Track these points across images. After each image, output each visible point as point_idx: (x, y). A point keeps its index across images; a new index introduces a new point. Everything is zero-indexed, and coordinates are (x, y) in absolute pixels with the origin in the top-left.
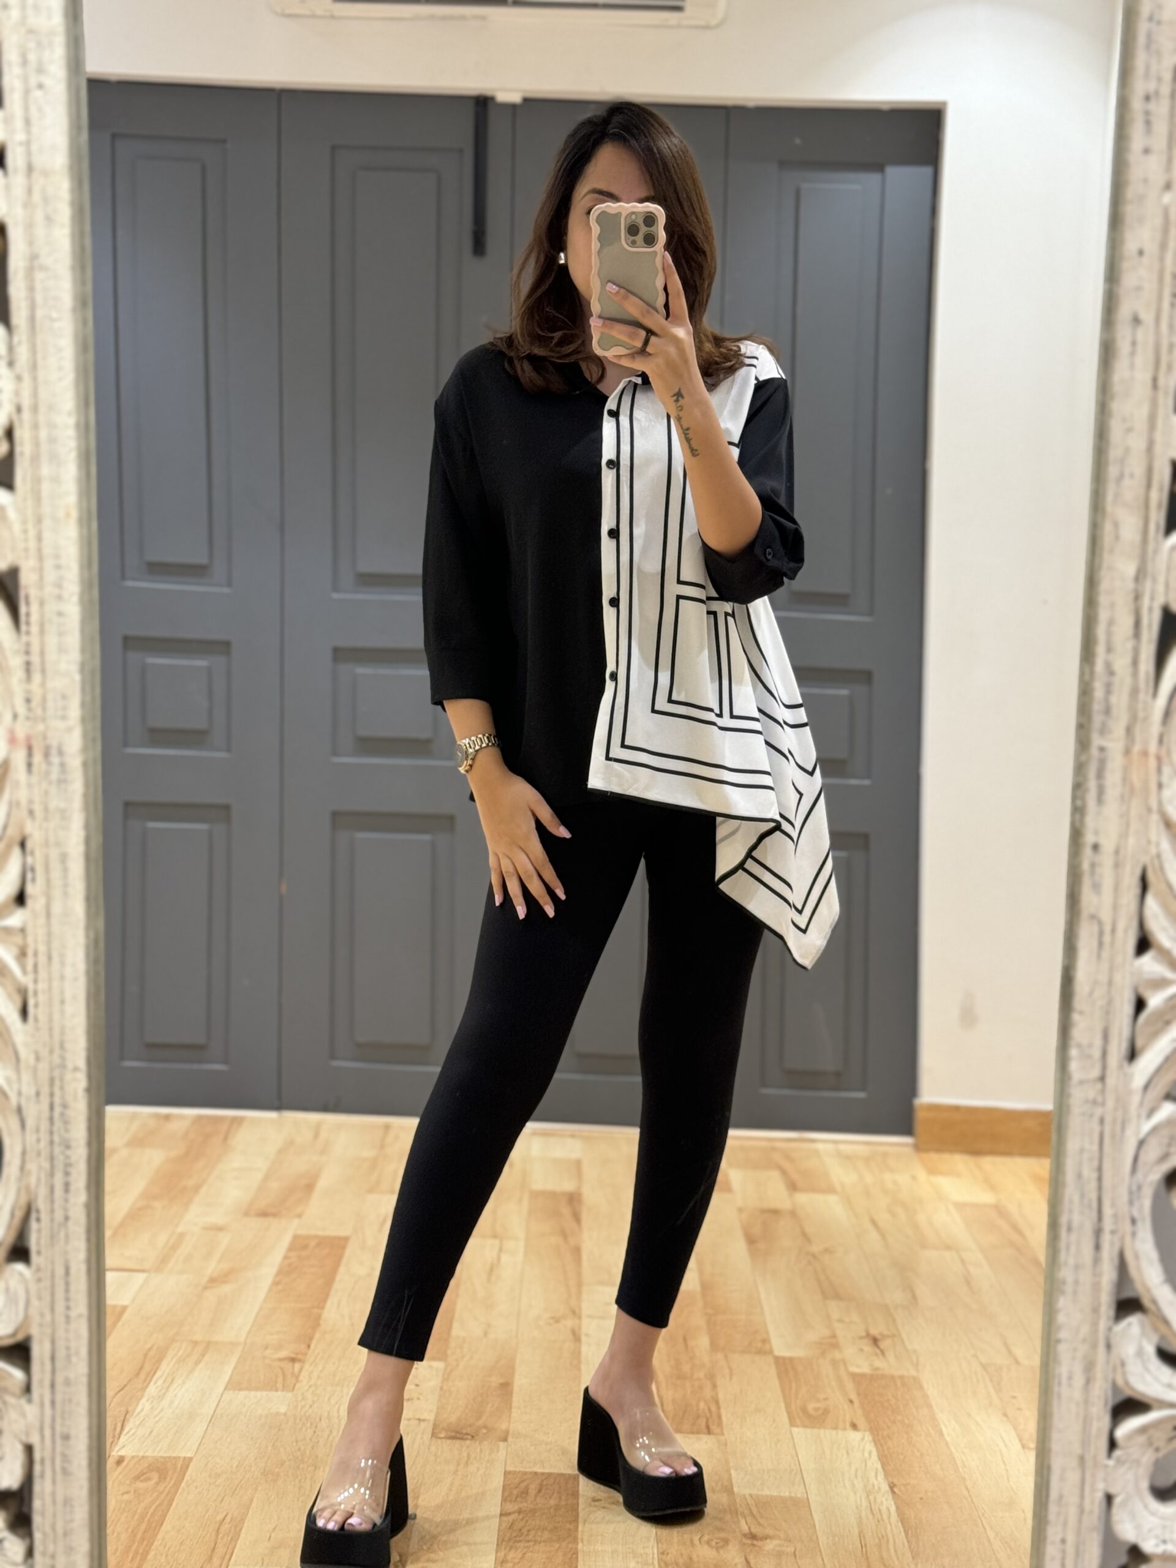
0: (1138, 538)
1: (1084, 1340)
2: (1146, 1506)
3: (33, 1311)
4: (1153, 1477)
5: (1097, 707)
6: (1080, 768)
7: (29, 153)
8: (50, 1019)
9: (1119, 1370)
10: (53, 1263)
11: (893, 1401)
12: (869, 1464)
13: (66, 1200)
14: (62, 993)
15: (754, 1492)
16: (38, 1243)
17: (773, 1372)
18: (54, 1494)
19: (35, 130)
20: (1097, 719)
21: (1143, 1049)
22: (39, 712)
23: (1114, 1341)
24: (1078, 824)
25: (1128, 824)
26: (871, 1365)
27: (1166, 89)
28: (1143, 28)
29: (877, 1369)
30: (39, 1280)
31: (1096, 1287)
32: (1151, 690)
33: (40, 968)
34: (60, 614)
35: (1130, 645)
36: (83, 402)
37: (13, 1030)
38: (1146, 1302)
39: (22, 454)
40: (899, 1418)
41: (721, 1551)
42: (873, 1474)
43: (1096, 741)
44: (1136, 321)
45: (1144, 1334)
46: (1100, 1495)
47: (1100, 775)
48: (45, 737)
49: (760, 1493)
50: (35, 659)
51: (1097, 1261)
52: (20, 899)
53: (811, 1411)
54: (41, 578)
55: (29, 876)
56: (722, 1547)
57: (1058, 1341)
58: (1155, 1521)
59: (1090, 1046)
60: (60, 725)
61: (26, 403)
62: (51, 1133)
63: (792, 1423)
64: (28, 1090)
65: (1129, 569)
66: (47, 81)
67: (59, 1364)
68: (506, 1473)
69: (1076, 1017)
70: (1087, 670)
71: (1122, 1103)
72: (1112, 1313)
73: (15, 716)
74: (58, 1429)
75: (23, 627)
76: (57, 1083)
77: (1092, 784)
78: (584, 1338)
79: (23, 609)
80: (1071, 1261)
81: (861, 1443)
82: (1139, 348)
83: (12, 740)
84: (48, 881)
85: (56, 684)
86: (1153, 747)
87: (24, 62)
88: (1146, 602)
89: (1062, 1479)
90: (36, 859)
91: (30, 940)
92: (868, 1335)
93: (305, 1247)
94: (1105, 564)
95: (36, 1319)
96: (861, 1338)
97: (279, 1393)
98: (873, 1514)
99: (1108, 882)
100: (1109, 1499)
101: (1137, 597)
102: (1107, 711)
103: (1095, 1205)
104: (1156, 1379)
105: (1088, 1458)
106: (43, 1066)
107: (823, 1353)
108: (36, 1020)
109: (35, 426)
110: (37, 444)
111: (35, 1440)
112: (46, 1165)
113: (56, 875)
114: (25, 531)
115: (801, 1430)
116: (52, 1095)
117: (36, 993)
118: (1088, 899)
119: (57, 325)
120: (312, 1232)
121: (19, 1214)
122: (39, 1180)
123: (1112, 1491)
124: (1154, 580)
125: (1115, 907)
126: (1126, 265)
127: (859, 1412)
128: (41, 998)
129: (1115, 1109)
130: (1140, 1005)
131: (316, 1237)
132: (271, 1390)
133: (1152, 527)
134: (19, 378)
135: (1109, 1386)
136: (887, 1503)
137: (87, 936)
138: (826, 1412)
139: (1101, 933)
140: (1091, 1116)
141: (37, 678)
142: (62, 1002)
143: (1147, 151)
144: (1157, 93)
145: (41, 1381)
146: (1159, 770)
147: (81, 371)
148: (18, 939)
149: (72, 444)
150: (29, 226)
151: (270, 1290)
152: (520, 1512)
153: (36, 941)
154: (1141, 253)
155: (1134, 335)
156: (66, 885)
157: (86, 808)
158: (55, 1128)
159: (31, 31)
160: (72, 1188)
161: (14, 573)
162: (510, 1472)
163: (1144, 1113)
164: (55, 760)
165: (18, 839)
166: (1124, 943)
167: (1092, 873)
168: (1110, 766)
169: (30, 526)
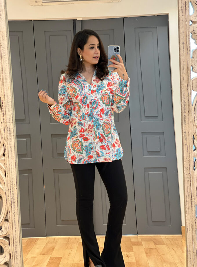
0: (187, 79)
5: (183, 108)
8: (10, 176)
10: (12, 220)
13: (14, 209)
14: (12, 171)
16: (10, 217)
20: (183, 110)
22: (5, 122)
25: (190, 128)
27: (184, 5)
30: (10, 224)
33: (8, 167)
34: (8, 105)
35: (187, 97)
37: (4, 178)
43: (183, 114)
44: (183, 43)
47: (185, 120)
48: (7, 126)
50: (4, 113)
51: (192, 207)
52: (4, 155)
54: (5, 99)
55: (5, 151)
59: (187, 168)
60: (9, 124)
64: (7, 189)
65: (186, 84)
69: (184, 163)
70: (181, 103)
73: (1, 123)
74: (15, 251)
75: (2, 108)
76: (12, 187)
77: (183, 121)
79: (2, 105)
82: (184, 48)
84: (8, 151)
85: (8, 117)
86: (193, 114)
88: (189, 90)
90: (6, 147)
91: (6, 162)
93: (53, 259)
94: (182, 84)
95: (10, 231)
99: (187, 138)
101: (188, 89)
102: (185, 109)
108: (7, 176)
111: (11, 252)
112: (10, 203)
113: (10, 150)
116: (11, 190)
117: (7, 171)
118: (185, 142)
120: (54, 257)
121: (6, 212)
122: (9, 205)
124: (190, 86)
125: (189, 142)
126: (180, 34)
129: (193, 179)
133: (189, 77)
139: (187, 147)
140: (189, 180)
141: (5, 116)
142: (12, 173)
143: (182, 16)
145: (11, 242)
146: (194, 118)
148: (4, 162)
154: (183, 32)
155: (183, 46)
156: (11, 152)
158: (12, 196)
164: (9, 130)
165: (3, 144)
166: (191, 149)
167: (185, 137)
168: (186, 118)
169: (2, 90)
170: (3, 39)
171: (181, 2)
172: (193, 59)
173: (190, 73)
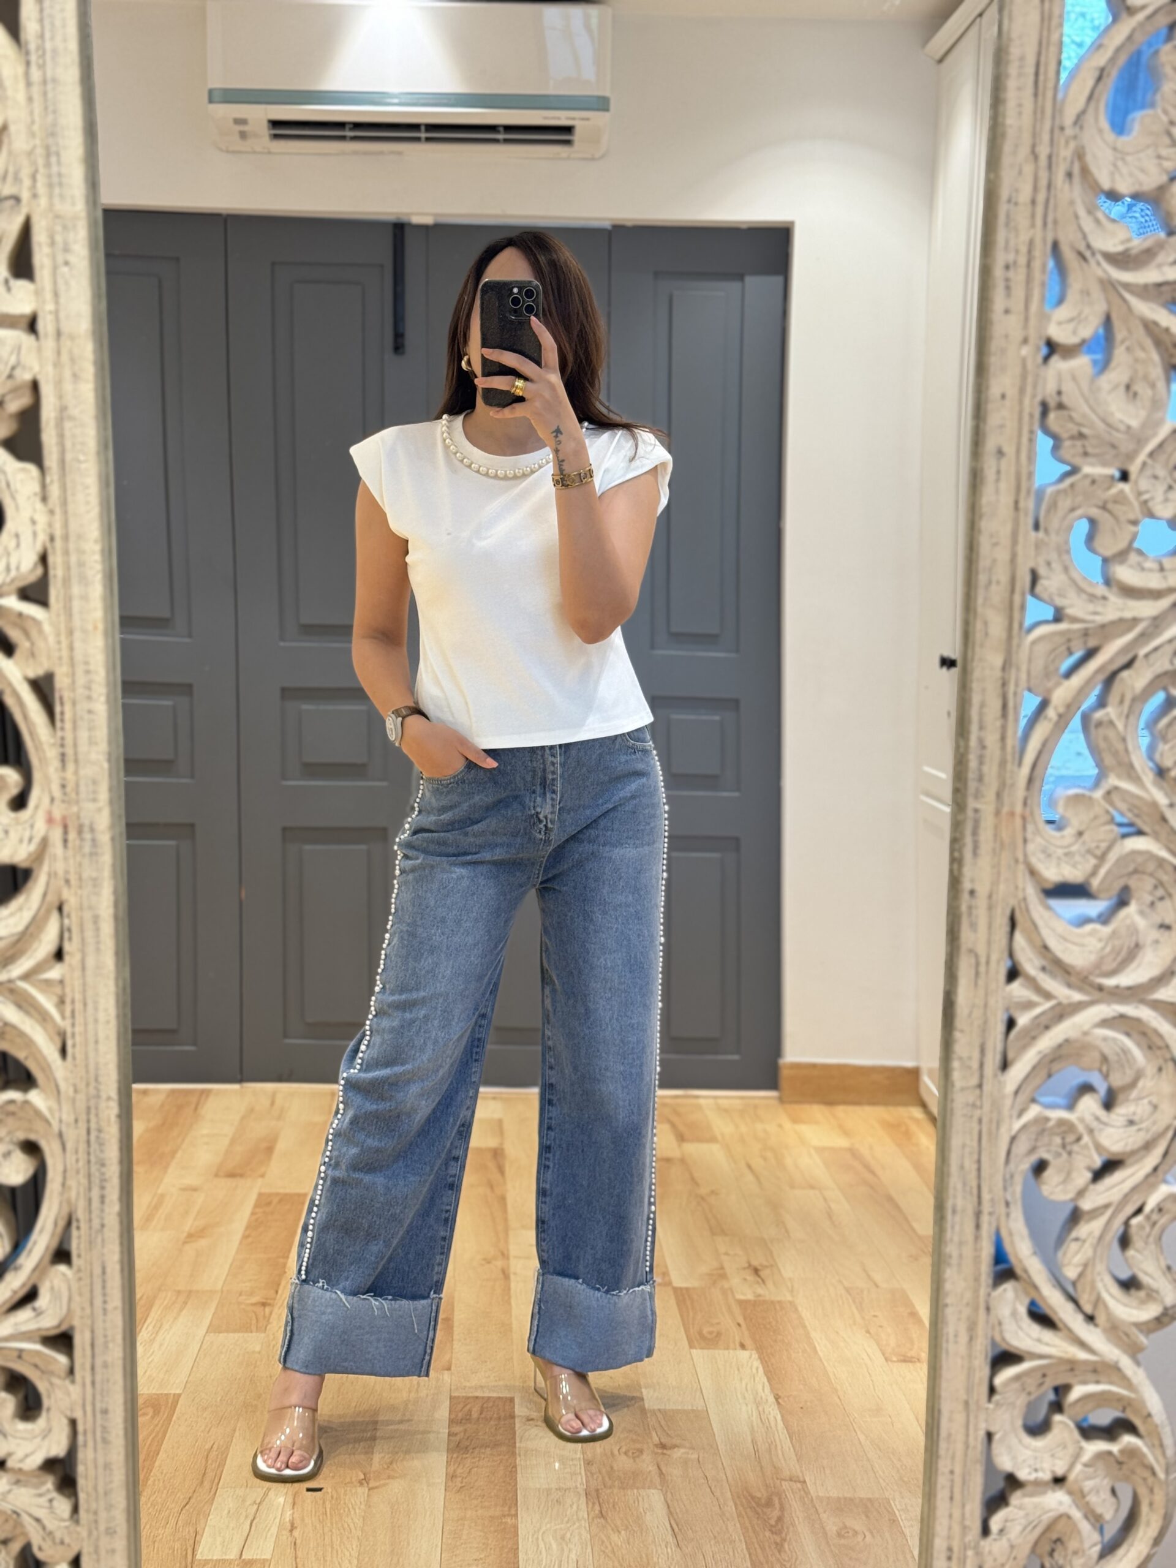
0: (1004, 635)
1: (968, 1304)
2: (1020, 1441)
3: (73, 1306)
4: (1026, 1418)
5: (972, 775)
6: (957, 825)
7: (57, 320)
8: (87, 1058)
9: (997, 1328)
10: (91, 1264)
11: (774, 1323)
12: (757, 1379)
13: (102, 1211)
14: (96, 1034)
15: (662, 1407)
16: (78, 1248)
17: (673, 1302)
18: (95, 1460)
19: (62, 300)
20: (972, 785)
21: (1014, 1060)
22: (73, 795)
23: (992, 1304)
24: (956, 872)
25: (999, 873)
26: (754, 1293)
27: (1022, 260)
28: (1003, 209)
29: (760, 1295)
30: (80, 1279)
31: (977, 1260)
32: (1017, 762)
33: (77, 1014)
34: (90, 712)
35: (998, 723)
36: (106, 531)
37: (53, 1067)
38: (1018, 1271)
39: (55, 576)
40: (780, 1337)
41: (637, 1460)
42: (760, 1390)
43: (972, 804)
44: (1000, 453)
45: (1017, 1297)
46: (982, 1434)
47: (975, 833)
48: (78, 818)
49: (668, 1407)
50: (69, 751)
51: (977, 1238)
52: (59, 955)
53: (709, 1336)
54: (73, 682)
55: (66, 935)
56: (638, 1456)
57: (946, 1305)
58: (1029, 1453)
59: (970, 1058)
60: (91, 806)
61: (58, 533)
62: (89, 1154)
63: (691, 1346)
64: (67, 1116)
65: (998, 660)
66: (72, 259)
67: (97, 1350)
68: (451, 1398)
69: (957, 1035)
70: (962, 743)
71: (996, 1105)
72: (990, 1281)
73: (52, 800)
74: (98, 1405)
75: (58, 724)
76: (93, 1111)
77: (968, 840)
78: (512, 1277)
79: (58, 709)
80: (956, 1239)
81: (749, 1359)
82: (1003, 476)
83: (50, 820)
84: (83, 940)
85: (87, 771)
86: (1019, 809)
87: (53, 243)
88: (1011, 688)
89: (951, 1420)
90: (73, 921)
91: (68, 990)
92: (750, 1265)
93: (269, 1204)
94: (977, 657)
95: (78, 1312)
96: (744, 1269)
97: (254, 1334)
98: (763, 1424)
99: (982, 922)
100: (989, 1436)
101: (1004, 684)
102: (980, 779)
103: (975, 1191)
104: (1029, 1336)
105: (971, 1402)
106: (81, 1097)
107: (714, 1283)
108: (74, 1058)
109: (66, 553)
110: (67, 567)
111: (78, 1414)
112: (84, 1181)
113: (89, 934)
114: (59, 642)
115: (699, 1351)
116: (88, 1121)
117: (73, 1035)
118: (966, 936)
119: (83, 466)
120: (273, 1190)
121: (62, 1223)
122: (78, 1194)
123: (992, 1429)
124: (1018, 669)
125: (989, 943)
126: (990, 406)
127: (746, 1333)
128: (78, 1039)
129: (991, 1112)
130: (1011, 1024)
131: (277, 1194)
132: (246, 1331)
133: (1016, 625)
134: (52, 512)
135: (989, 1341)
136: (773, 1412)
137: (117, 985)
138: (719, 1334)
139: (977, 964)
140: (971, 1117)
141: (71, 767)
142: (97, 1042)
143: (1007, 311)
144: (1015, 263)
145: (83, 1365)
146: (1024, 828)
147: (104, 504)
148: (58, 990)
149: (99, 567)
150: (59, 383)
151: (241, 1243)
152: (465, 1431)
153: (73, 990)
154: (1003, 396)
155: (998, 465)
156: (98, 943)
157: (114, 877)
158: (92, 1150)
159: (57, 217)
160: (107, 1200)
161: (49, 677)
162: (455, 1397)
163: (1015, 1113)
164: (88, 836)
165: (57, 904)
166: (997, 972)
167: (970, 914)
168: (983, 824)
169: (63, 638)
170: (75, 376)
171: (1007, 242)
172: (1041, 534)
173: (1023, 607)
